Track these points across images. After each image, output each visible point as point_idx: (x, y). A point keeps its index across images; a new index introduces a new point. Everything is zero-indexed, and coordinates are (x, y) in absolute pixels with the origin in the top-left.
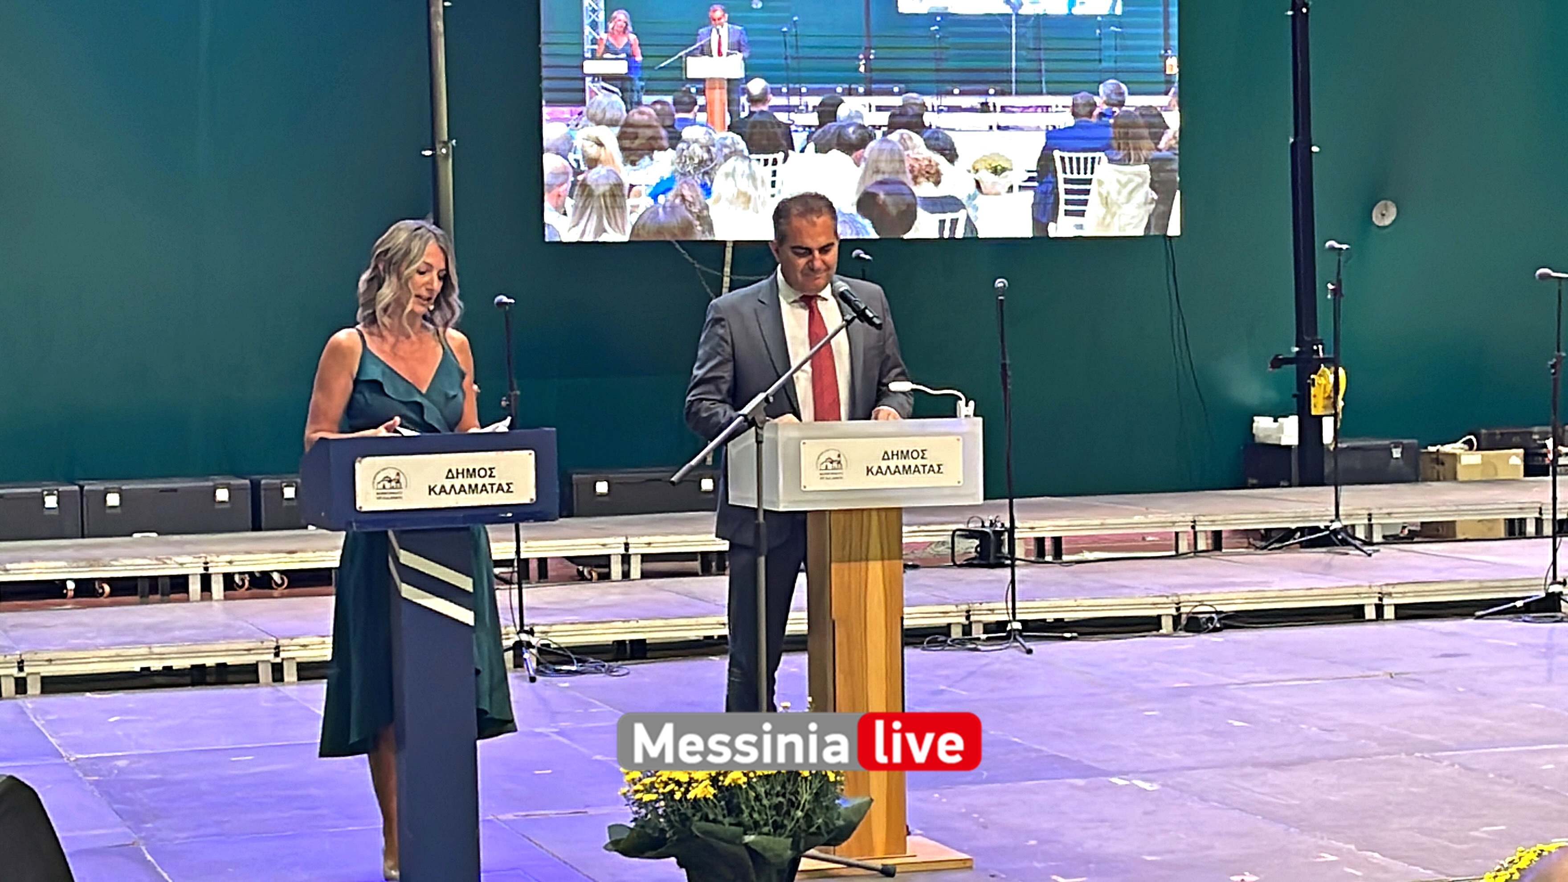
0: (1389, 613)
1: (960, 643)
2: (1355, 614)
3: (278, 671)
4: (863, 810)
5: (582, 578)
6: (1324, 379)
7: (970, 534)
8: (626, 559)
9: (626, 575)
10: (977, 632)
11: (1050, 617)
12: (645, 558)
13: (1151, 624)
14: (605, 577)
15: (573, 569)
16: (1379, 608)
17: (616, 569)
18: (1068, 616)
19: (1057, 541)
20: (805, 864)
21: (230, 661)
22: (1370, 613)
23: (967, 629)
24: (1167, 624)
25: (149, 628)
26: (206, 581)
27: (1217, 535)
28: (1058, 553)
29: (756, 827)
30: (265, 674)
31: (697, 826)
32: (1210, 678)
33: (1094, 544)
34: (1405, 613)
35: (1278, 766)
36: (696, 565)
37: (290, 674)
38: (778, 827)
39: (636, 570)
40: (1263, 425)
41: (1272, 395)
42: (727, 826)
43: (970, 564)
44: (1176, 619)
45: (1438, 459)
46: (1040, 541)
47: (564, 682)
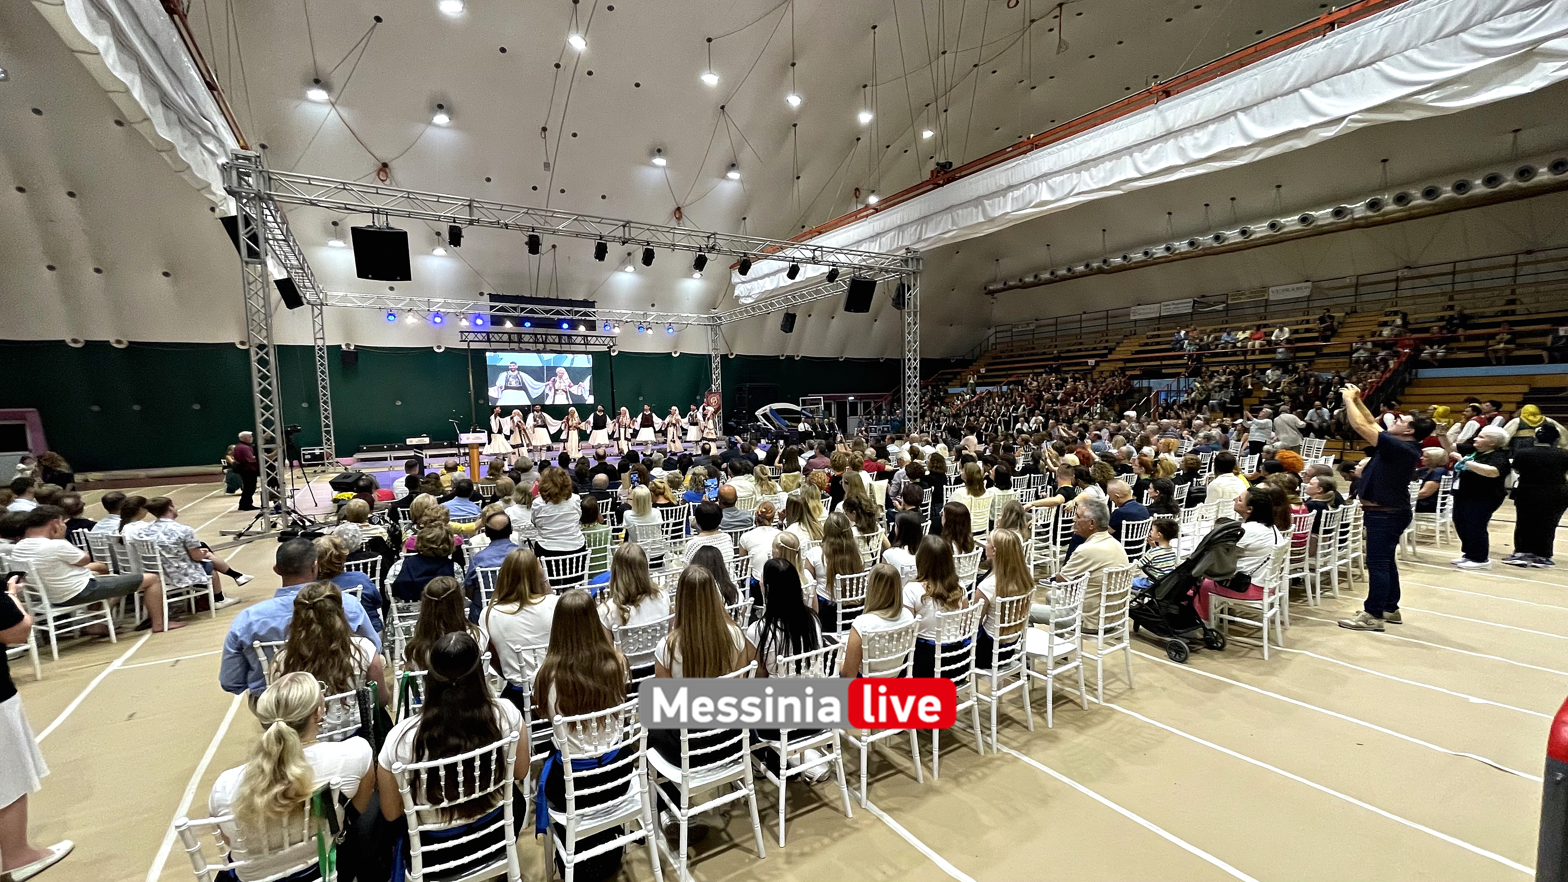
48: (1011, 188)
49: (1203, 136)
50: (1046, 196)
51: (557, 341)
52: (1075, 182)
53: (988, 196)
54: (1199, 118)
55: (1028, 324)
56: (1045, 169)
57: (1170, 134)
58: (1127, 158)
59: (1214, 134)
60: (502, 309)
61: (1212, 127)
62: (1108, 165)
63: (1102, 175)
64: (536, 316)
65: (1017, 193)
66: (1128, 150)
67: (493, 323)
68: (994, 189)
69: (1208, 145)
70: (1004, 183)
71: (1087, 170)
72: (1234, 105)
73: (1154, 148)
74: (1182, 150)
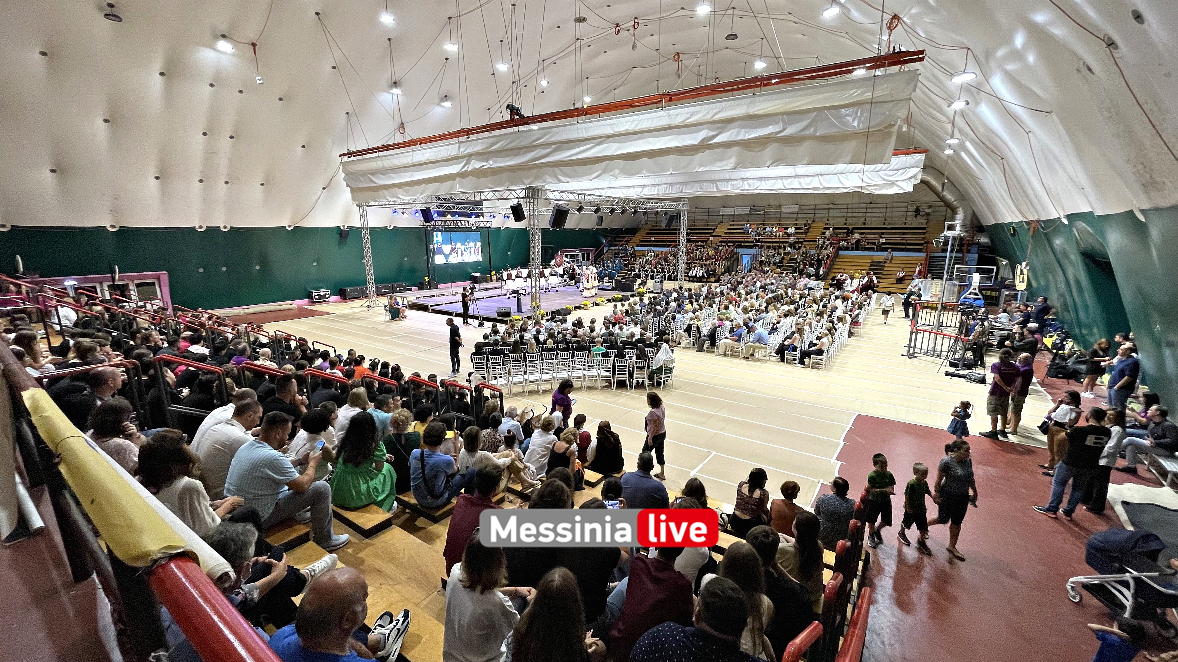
48: (730, 180)
49: (808, 180)
50: (747, 187)
52: (759, 184)
53: (719, 181)
54: (807, 174)
56: (747, 176)
57: (796, 176)
58: (780, 180)
59: (811, 180)
61: (811, 178)
62: (773, 181)
63: (770, 184)
65: (733, 183)
66: (782, 178)
68: (723, 178)
69: (809, 184)
70: (728, 177)
71: (765, 181)
72: (818, 173)
73: (791, 180)
74: (800, 183)
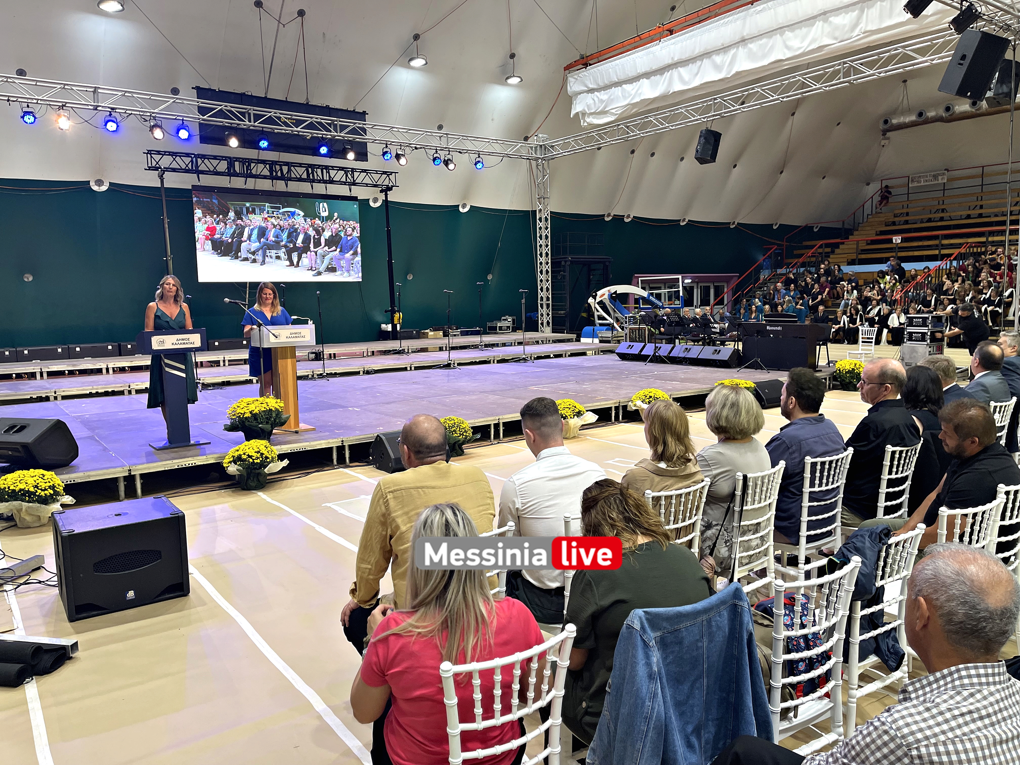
0: (413, 368)
1: (311, 379)
2: (405, 369)
3: (130, 392)
4: (288, 418)
5: (212, 366)
6: (397, 315)
7: (313, 353)
8: (224, 361)
9: (224, 365)
10: (315, 376)
11: (333, 372)
12: (229, 361)
13: (358, 373)
14: (219, 366)
15: (210, 364)
16: (411, 367)
17: (222, 364)
18: (338, 372)
19: (334, 354)
20: (274, 431)
21: (116, 390)
22: (409, 369)
23: (313, 376)
24: (361, 373)
25: (91, 382)
26: (107, 369)
27: (373, 352)
28: (335, 357)
29: (262, 423)
30: (126, 392)
31: (247, 423)
32: (372, 385)
33: (344, 355)
34: (417, 368)
35: (388, 403)
36: (243, 362)
37: (133, 392)
38: (267, 423)
39: (227, 363)
40: (383, 326)
41: (385, 319)
42: (254, 423)
43: (313, 360)
44: (364, 372)
45: (424, 333)
46: (330, 354)
47: (209, 392)
51: (305, 176)
55: (935, 177)
60: (221, 114)
64: (277, 129)
67: (204, 139)
